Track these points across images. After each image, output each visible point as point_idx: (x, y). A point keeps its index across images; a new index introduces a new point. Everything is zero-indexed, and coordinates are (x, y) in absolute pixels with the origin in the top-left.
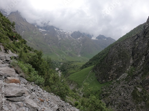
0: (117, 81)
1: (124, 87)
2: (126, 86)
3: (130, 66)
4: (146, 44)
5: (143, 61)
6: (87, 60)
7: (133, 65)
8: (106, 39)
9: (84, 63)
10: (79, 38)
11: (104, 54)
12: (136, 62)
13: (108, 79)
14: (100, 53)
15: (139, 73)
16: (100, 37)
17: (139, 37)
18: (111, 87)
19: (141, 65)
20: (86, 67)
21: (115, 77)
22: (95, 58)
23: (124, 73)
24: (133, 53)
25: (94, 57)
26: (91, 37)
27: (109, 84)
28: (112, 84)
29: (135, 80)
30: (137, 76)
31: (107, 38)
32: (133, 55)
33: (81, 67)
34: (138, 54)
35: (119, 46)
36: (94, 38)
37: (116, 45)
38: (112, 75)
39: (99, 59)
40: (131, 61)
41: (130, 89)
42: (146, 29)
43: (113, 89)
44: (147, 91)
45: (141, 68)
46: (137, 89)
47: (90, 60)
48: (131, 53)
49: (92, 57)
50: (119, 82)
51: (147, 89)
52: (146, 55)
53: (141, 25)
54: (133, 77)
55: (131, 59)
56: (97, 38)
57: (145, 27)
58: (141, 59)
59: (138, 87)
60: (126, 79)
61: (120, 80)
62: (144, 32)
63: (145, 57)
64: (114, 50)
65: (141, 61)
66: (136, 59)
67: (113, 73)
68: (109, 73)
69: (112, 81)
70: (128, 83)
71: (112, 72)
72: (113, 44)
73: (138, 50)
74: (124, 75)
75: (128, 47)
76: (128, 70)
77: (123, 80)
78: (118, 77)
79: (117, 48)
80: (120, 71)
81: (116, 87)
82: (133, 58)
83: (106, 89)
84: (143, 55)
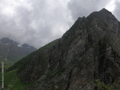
0: (38, 82)
1: (44, 86)
2: (46, 85)
3: (48, 70)
4: (60, 53)
5: (58, 66)
6: (13, 63)
7: (50, 68)
8: (29, 47)
9: (10, 66)
10: (7, 44)
11: (27, 59)
12: (52, 67)
13: (31, 80)
14: (24, 58)
15: (55, 75)
16: (25, 45)
17: (55, 48)
18: (34, 87)
19: (56, 68)
20: (11, 70)
21: (36, 79)
22: (19, 63)
23: (43, 75)
24: (50, 60)
25: (19, 61)
26: (17, 44)
27: (32, 84)
28: (34, 84)
29: (52, 80)
30: (54, 77)
31: (31, 47)
32: (50, 61)
33: (7, 70)
34: (54, 61)
35: (40, 53)
36: (19, 46)
37: (37, 52)
38: (34, 77)
39: (23, 63)
40: (49, 66)
41: (49, 87)
42: (61, 43)
43: (35, 89)
44: (62, 87)
45: (56, 71)
46: (55, 87)
47: (15, 64)
48: (49, 60)
49: (16, 61)
50: (39, 82)
51: (62, 86)
52: (60, 61)
53: (58, 39)
54: (51, 77)
55: (49, 64)
56: (22, 46)
57: (60, 41)
58: (56, 64)
59: (55, 85)
60: (45, 80)
61: (40, 81)
62: (59, 45)
63: (59, 63)
64: (35, 56)
65: (56, 66)
66: (52, 65)
67: (35, 75)
68: (31, 75)
69: (34, 81)
70: (47, 83)
71: (33, 74)
72: (34, 52)
73: (54, 58)
74: (44, 77)
75: (46, 55)
76: (46, 72)
77: (43, 80)
78: (38, 78)
79: (37, 55)
80: (40, 74)
81: (38, 86)
82: (50, 64)
83: (29, 89)
84: (57, 61)
